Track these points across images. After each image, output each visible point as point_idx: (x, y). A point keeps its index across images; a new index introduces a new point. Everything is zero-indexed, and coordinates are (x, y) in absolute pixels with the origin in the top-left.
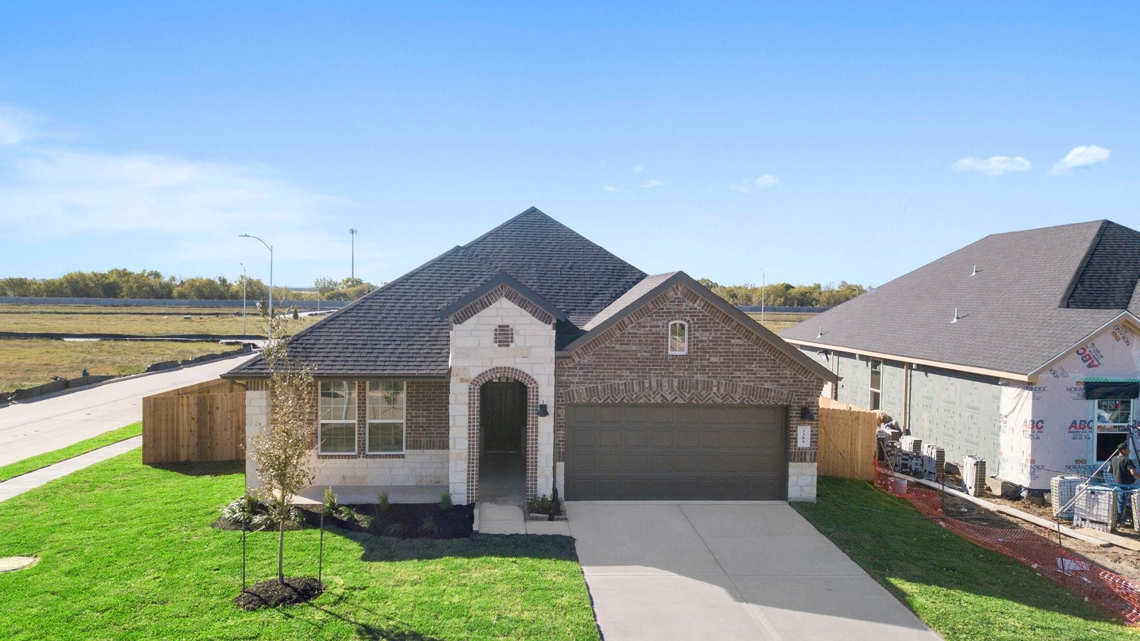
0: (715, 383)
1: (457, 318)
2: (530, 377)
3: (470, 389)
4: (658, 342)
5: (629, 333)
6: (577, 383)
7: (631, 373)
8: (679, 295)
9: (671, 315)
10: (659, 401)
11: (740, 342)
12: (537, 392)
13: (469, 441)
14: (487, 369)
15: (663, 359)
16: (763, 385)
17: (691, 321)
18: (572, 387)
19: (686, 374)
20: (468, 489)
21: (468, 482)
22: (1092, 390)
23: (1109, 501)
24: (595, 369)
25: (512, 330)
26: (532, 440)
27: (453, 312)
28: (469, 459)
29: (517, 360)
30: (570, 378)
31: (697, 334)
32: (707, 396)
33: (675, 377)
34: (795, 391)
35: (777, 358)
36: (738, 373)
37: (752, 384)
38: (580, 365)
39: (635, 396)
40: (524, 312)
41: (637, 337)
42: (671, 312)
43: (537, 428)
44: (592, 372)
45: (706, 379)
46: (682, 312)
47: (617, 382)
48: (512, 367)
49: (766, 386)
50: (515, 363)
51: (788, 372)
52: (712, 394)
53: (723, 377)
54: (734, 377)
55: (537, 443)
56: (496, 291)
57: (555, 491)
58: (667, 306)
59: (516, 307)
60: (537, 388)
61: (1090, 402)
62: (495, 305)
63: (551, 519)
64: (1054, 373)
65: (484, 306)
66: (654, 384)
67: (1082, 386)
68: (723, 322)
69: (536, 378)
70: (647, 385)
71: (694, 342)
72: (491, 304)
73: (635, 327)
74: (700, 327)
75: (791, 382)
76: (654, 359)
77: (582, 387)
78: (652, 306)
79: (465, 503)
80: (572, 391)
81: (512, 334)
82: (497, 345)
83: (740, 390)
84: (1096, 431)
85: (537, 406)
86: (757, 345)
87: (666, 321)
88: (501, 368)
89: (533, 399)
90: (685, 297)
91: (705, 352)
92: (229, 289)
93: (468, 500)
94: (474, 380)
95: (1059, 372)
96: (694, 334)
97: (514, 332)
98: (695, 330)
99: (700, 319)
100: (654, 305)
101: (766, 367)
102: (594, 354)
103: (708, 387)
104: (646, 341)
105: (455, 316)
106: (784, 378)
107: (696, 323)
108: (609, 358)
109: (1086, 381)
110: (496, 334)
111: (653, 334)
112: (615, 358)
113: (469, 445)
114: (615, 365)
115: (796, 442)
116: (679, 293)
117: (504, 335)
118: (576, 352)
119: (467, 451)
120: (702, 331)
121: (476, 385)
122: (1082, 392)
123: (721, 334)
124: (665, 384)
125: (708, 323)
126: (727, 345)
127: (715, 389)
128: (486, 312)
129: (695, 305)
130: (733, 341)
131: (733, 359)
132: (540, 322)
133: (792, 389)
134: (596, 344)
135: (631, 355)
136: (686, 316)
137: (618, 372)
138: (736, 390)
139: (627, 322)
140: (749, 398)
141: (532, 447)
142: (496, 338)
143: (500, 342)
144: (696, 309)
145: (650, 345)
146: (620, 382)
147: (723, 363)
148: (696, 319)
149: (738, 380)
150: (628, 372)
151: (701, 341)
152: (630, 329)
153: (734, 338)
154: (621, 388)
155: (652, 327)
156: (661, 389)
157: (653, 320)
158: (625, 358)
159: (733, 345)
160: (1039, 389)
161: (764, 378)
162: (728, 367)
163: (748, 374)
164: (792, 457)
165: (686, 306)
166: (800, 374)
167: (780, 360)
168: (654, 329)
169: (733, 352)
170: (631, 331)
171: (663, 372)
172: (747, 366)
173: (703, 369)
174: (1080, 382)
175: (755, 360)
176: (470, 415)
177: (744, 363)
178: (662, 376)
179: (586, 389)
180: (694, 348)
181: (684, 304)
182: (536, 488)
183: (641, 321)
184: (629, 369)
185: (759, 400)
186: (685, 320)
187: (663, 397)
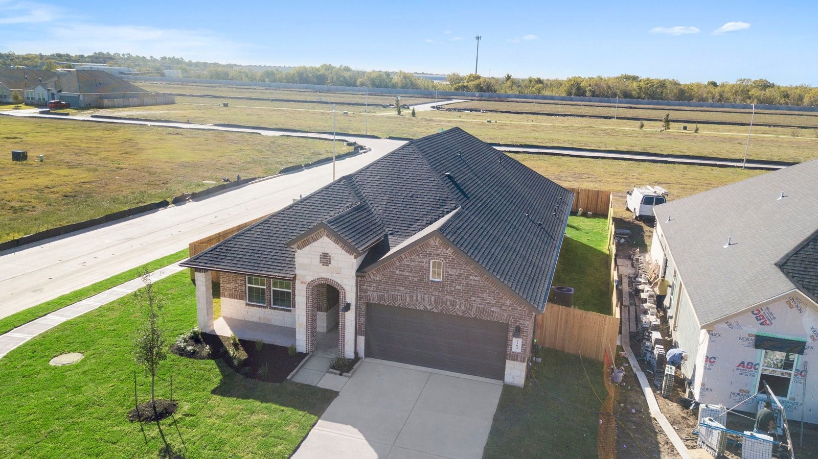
0: (458, 303)
1: (299, 246)
2: (341, 286)
3: (307, 288)
4: (424, 271)
5: (404, 264)
6: (372, 291)
7: (405, 289)
8: (437, 244)
9: (431, 256)
10: (422, 309)
11: (476, 278)
12: (345, 295)
13: (307, 318)
14: (316, 278)
15: (425, 283)
16: (490, 308)
17: (444, 261)
18: (369, 293)
19: (440, 294)
20: (307, 345)
21: (307, 340)
22: (762, 342)
23: (718, 437)
24: (384, 284)
25: (330, 256)
26: (342, 322)
27: (297, 242)
28: (307, 328)
29: (333, 275)
30: (368, 287)
31: (448, 270)
32: (452, 310)
33: (433, 295)
34: (512, 316)
35: (501, 292)
36: (474, 298)
37: (483, 306)
38: (374, 280)
39: (407, 303)
40: (337, 246)
41: (410, 267)
42: (431, 254)
43: (344, 316)
44: (382, 286)
45: (453, 299)
46: (439, 255)
47: (396, 293)
48: (330, 278)
49: (493, 309)
50: (332, 276)
51: (508, 302)
52: (456, 309)
53: (463, 299)
54: (471, 300)
55: (344, 325)
56: (321, 232)
57: (356, 353)
58: (429, 250)
59: (333, 243)
60: (345, 293)
61: (759, 351)
62: (320, 240)
63: (341, 375)
64: (729, 325)
65: (314, 240)
66: (419, 298)
67: (753, 338)
68: (465, 264)
69: (344, 287)
70: (415, 298)
71: (446, 275)
72: (318, 239)
73: (408, 261)
74: (450, 265)
75: (510, 309)
76: (420, 282)
77: (375, 294)
78: (419, 249)
79: (305, 352)
80: (369, 295)
81: (330, 259)
82: (321, 264)
83: (474, 309)
84: (760, 372)
85: (345, 304)
86: (487, 282)
87: (428, 260)
88: (324, 278)
89: (342, 299)
90: (441, 245)
91: (453, 282)
92: (391, 80)
93: (306, 351)
94: (309, 283)
95: (734, 325)
96: (446, 270)
97: (331, 258)
98: (446, 267)
99: (450, 261)
100: (421, 249)
101: (492, 297)
102: (383, 275)
103: (453, 304)
104: (415, 270)
105: (298, 245)
106: (505, 305)
107: (447, 263)
108: (392, 278)
109: (758, 334)
110: (321, 258)
111: (420, 266)
112: (395, 279)
113: (307, 320)
114: (395, 283)
115: (511, 348)
116: (437, 242)
117: (326, 259)
118: (372, 272)
119: (306, 323)
120: (451, 268)
121: (310, 286)
122: (752, 342)
123: (464, 272)
124: (426, 299)
125: (455, 264)
126: (467, 279)
127: (458, 307)
128: (315, 244)
129: (447, 252)
130: (471, 277)
131: (471, 289)
132: (346, 253)
133: (510, 314)
134: (384, 269)
135: (405, 278)
136: (441, 257)
137: (397, 288)
138: (472, 309)
139: (403, 257)
140: (480, 315)
141: (342, 327)
142: (321, 260)
143: (323, 263)
144: (447, 254)
145: (418, 273)
146: (398, 294)
147: (464, 290)
148: (447, 260)
149: (473, 302)
150: (403, 289)
151: (451, 275)
152: (405, 262)
153: (472, 275)
154: (399, 298)
155: (419, 262)
156: (424, 302)
157: (420, 258)
158: (402, 280)
159: (471, 280)
160: (716, 335)
161: (491, 303)
162: (467, 293)
163: (480, 300)
164: (508, 357)
165: (441, 251)
166: (516, 305)
167: (503, 293)
168: (420, 264)
169: (471, 284)
170: (406, 263)
171: (425, 291)
172: (480, 294)
173: (451, 293)
174: (753, 335)
175: (486, 291)
176: (307, 303)
177: (478, 292)
178: (424, 294)
179: (377, 295)
180: (445, 279)
181: (440, 250)
182: (344, 350)
183: (412, 257)
184: (404, 287)
185: (487, 317)
186: (440, 260)
187: (425, 306)
